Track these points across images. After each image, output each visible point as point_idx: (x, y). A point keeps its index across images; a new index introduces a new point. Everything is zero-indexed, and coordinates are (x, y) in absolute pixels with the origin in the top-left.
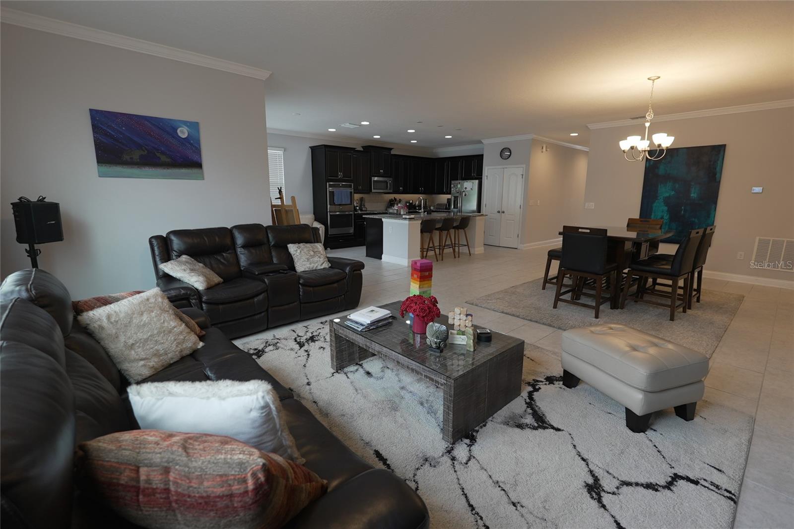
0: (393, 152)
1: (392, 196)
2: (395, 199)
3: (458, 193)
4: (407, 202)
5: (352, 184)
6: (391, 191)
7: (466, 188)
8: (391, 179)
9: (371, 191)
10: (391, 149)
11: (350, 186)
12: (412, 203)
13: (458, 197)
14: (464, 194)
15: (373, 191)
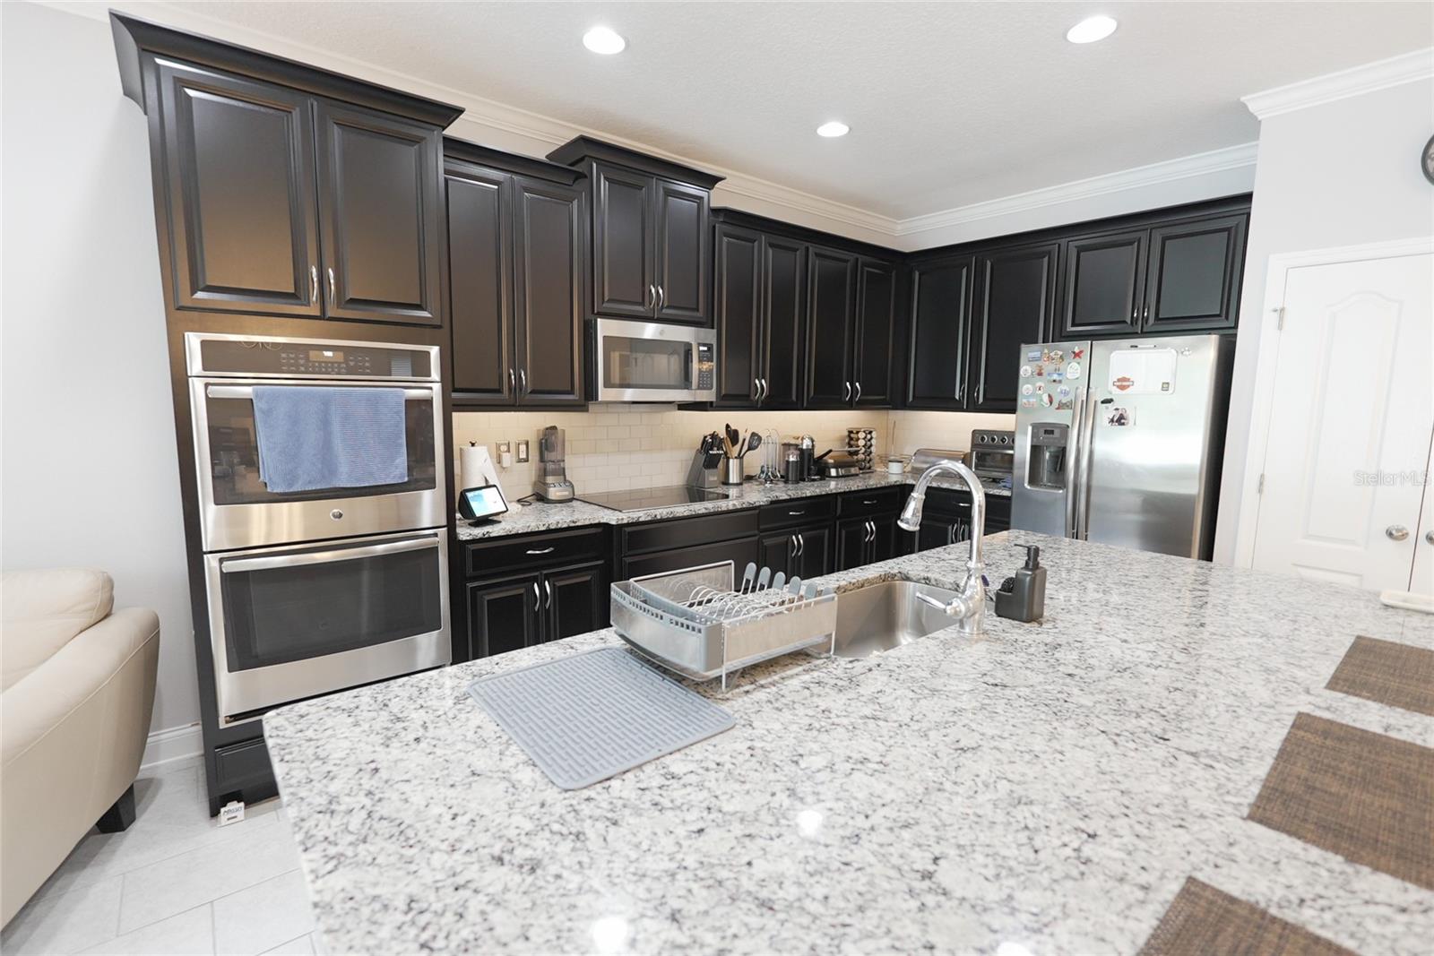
0: (719, 198)
1: (716, 422)
2: (733, 435)
3: (1061, 406)
4: (787, 446)
5: (434, 351)
6: (708, 396)
7: (1123, 384)
8: (710, 335)
9: (590, 394)
10: (710, 181)
11: (419, 366)
12: (811, 451)
13: (1065, 429)
14: (1106, 413)
15: (604, 394)
